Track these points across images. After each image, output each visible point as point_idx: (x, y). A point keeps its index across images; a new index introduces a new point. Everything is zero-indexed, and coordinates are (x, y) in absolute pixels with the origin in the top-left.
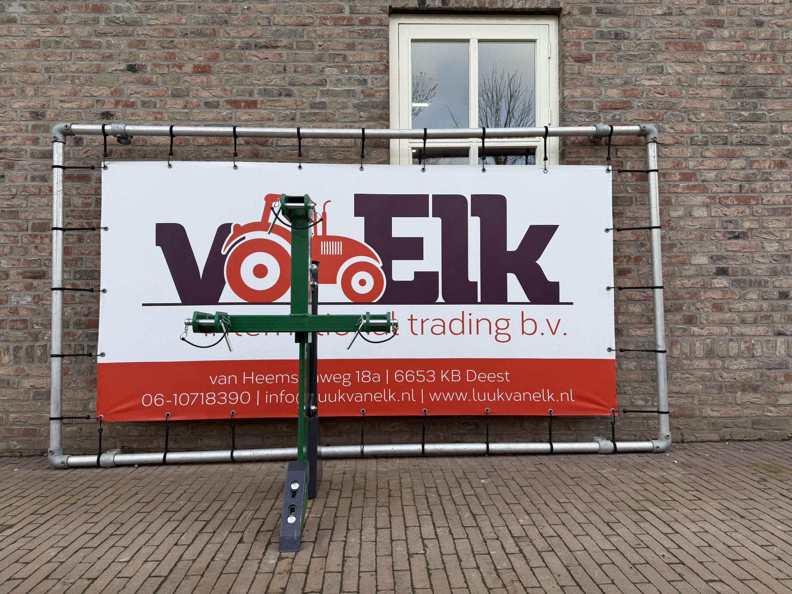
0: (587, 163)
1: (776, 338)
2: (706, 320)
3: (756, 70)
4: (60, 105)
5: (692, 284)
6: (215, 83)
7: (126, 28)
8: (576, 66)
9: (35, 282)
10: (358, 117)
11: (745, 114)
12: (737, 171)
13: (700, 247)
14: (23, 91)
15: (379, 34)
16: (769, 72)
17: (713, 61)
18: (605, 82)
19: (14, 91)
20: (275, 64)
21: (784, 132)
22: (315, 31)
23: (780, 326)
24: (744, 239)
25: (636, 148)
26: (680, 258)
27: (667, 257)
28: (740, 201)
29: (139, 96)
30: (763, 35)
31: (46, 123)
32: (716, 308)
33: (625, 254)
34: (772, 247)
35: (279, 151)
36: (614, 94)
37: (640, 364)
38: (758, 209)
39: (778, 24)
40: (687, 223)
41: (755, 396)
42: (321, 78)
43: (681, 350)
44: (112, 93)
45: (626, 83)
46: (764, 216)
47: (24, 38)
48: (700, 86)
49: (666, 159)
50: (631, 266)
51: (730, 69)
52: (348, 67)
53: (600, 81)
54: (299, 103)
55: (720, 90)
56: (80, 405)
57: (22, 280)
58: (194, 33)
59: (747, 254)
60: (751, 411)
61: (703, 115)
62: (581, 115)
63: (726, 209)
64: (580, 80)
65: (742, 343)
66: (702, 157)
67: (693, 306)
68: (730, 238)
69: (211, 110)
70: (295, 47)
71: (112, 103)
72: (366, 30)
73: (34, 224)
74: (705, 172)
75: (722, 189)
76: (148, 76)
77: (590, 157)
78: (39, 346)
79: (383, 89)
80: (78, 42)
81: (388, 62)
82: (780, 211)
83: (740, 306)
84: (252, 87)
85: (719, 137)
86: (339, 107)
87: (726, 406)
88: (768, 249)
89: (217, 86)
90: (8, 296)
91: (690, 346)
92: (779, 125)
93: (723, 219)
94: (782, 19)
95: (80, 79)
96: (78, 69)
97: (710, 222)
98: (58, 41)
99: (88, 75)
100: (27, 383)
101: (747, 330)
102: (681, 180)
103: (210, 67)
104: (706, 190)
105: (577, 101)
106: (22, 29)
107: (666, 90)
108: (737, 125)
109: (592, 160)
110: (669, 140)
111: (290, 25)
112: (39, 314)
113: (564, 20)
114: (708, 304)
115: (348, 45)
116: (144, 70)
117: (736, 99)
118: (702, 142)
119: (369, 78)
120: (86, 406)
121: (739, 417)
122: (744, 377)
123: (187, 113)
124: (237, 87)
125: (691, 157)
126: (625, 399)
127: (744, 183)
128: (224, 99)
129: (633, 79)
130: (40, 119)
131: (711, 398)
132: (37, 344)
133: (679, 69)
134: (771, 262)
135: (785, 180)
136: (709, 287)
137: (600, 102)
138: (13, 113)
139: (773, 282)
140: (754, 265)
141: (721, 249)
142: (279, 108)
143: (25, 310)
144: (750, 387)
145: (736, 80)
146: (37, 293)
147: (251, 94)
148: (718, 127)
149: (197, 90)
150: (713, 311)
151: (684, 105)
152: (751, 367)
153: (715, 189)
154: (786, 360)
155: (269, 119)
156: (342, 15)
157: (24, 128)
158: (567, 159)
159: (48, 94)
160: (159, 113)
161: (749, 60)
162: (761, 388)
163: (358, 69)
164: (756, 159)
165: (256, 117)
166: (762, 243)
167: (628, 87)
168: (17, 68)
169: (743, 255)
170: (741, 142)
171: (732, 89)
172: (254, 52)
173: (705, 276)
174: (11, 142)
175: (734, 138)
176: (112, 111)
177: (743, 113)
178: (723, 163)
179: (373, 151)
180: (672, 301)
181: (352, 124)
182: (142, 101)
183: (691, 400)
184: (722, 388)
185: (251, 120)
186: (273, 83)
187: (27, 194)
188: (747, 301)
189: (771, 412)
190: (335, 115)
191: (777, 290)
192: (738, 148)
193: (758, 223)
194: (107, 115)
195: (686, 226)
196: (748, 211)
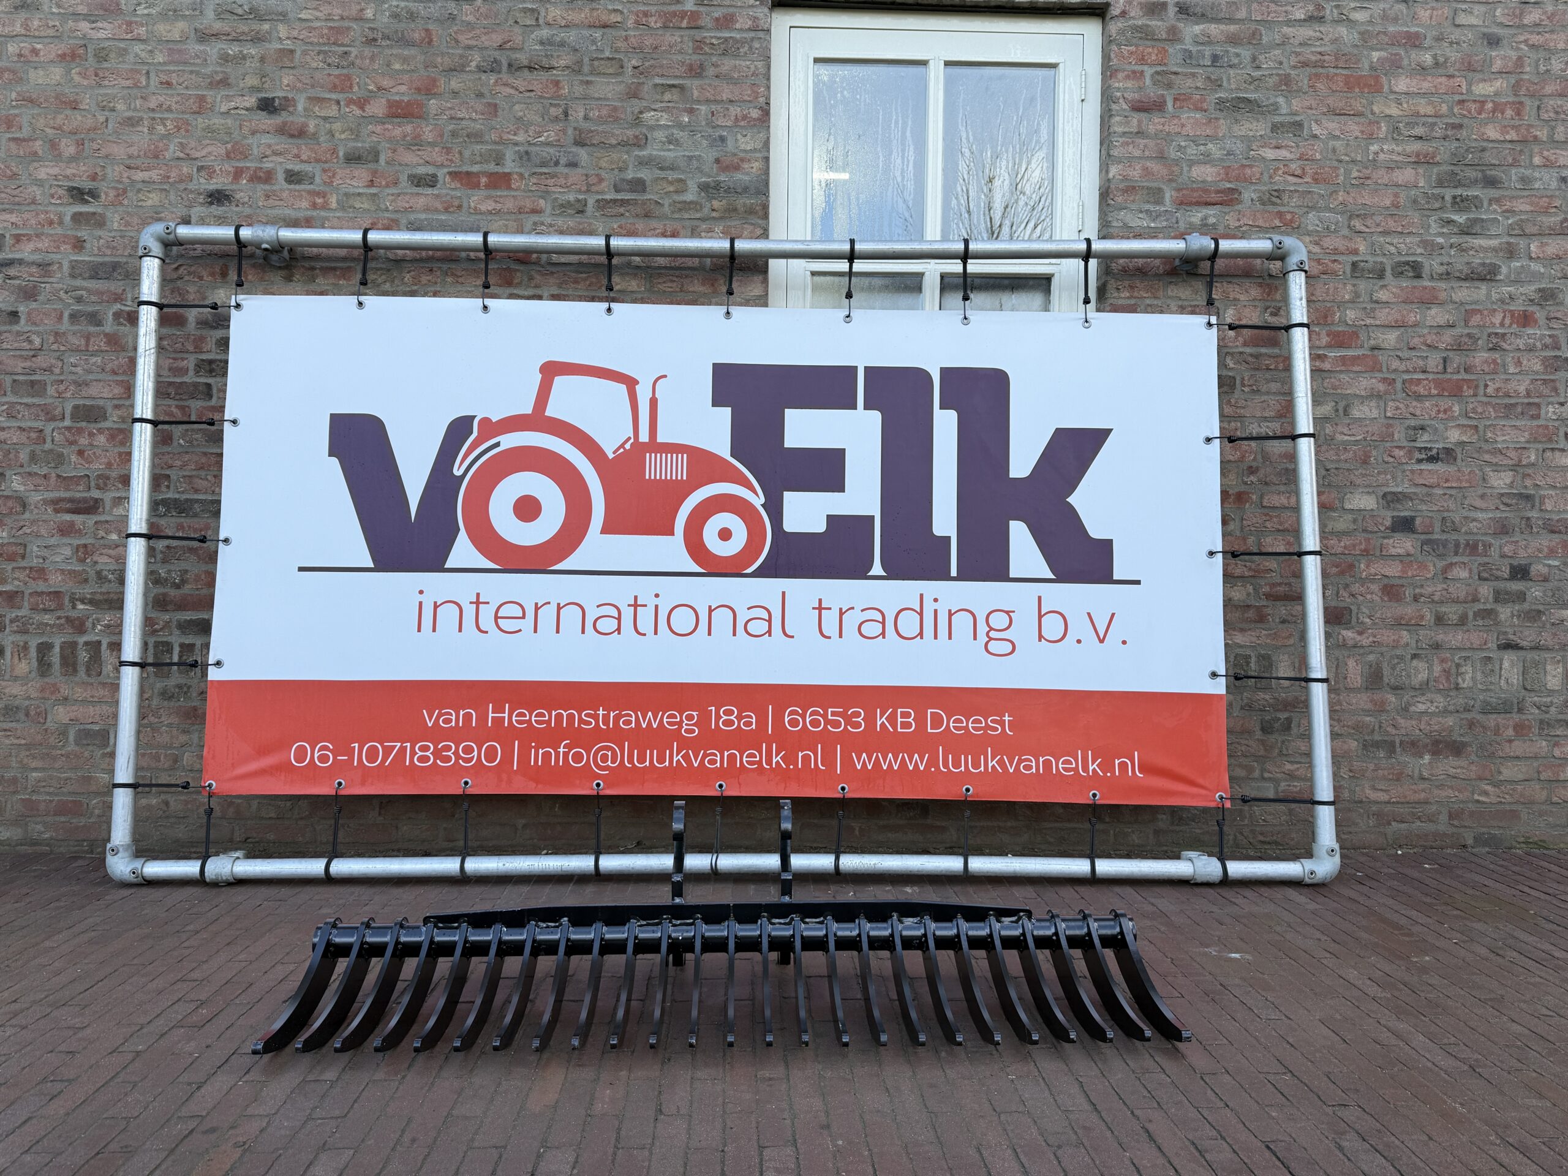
0: (1149, 309)
1: (1501, 653)
2: (1369, 617)
3: (1483, 134)
4: (125, 174)
5: (1345, 547)
6: (430, 138)
7: (256, 26)
8: (1135, 118)
9: (78, 519)
10: (706, 211)
11: (1459, 219)
12: (1438, 329)
13: (1362, 475)
14: (53, 145)
15: (751, 48)
16: (1508, 137)
17: (1401, 113)
18: (1189, 151)
19: (39, 143)
20: (547, 102)
21: (1533, 255)
22: (626, 38)
23: (1510, 630)
24: (1448, 463)
25: (1247, 282)
26: (1324, 497)
28: (1443, 389)
29: (281, 160)
30: (1498, 65)
31: (99, 210)
32: (1388, 594)
34: (1501, 481)
35: (552, 273)
36: (1205, 173)
37: (1239, 698)
38: (1477, 404)
39: (1531, 42)
40: (1340, 429)
41: (1457, 763)
42: (636, 131)
44: (228, 155)
45: (1230, 154)
46: (1489, 418)
47: (57, 40)
48: (1374, 163)
51: (1432, 130)
52: (691, 111)
53: (1179, 148)
54: (593, 180)
55: (1413, 171)
56: (166, 755)
57: (53, 516)
58: (389, 39)
60: (1450, 793)
61: (1377, 219)
62: (1140, 215)
63: (1414, 403)
64: (1141, 146)
65: (1436, 661)
66: (1372, 301)
67: (1345, 589)
68: (1420, 461)
69: (420, 190)
70: (586, 69)
71: (228, 174)
72: (726, 39)
73: (76, 407)
74: (1376, 330)
75: (1408, 364)
76: (301, 121)
77: (1156, 298)
78: (86, 643)
79: (758, 155)
80: (161, 51)
81: (768, 104)
82: (1519, 409)
83: (1437, 591)
84: (501, 147)
85: (1407, 263)
86: (671, 189)
87: (1402, 783)
88: (1496, 485)
89: (433, 144)
90: (25, 546)
91: (1337, 666)
92: (1522, 243)
93: (1408, 422)
94: (1539, 33)
95: (165, 126)
96: (161, 105)
97: (1384, 429)
98: (125, 50)
99: (181, 116)
100: (62, 714)
101: (1449, 638)
102: (1329, 346)
103: (420, 105)
104: (1378, 367)
105: (1134, 188)
106: (51, 23)
107: (1307, 168)
108: (1442, 240)
109: (1159, 303)
111: (577, 25)
112: (86, 581)
113: (1114, 27)
114: (1374, 587)
115: (691, 68)
116: (291, 109)
117: (1443, 190)
118: (1373, 272)
119: (730, 132)
120: (176, 761)
121: (1426, 803)
122: (1436, 727)
123: (375, 195)
124: (473, 146)
125: (1352, 301)
127: (1451, 354)
128: (446, 170)
129: (1245, 146)
130: (87, 202)
131: (1371, 766)
132: (82, 640)
133: (1332, 125)
134: (1497, 508)
135: (1531, 349)
136: (1378, 554)
138: (35, 188)
139: (1500, 547)
140: (1465, 513)
141: (1402, 480)
142: (553, 189)
143: (58, 573)
144: (1448, 746)
145: (1444, 151)
146: (83, 542)
147: (499, 160)
148: (1406, 245)
149: (394, 151)
150: (1383, 600)
151: (1341, 198)
152: (1451, 708)
153: (1395, 364)
154: (1518, 697)
155: (534, 211)
156: (679, 7)
157: (56, 219)
158: (1111, 301)
159: (103, 152)
160: (318, 194)
161: (1470, 112)
162: (1469, 749)
163: (709, 116)
164: (1477, 307)
165: (510, 205)
166: (1482, 470)
167: (1234, 163)
168: (42, 100)
169: (1445, 494)
170: (1448, 274)
171: (1437, 169)
172: (507, 78)
173: (1371, 532)
174: (31, 246)
175: (1436, 266)
176: (229, 188)
177: (1455, 217)
178: (1413, 314)
181: (696, 222)
182: (287, 171)
184: (1394, 747)
185: (498, 212)
186: (542, 139)
187: (62, 348)
188: (1448, 582)
189: (1486, 793)
190: (662, 205)
191: (1507, 561)
192: (1442, 285)
193: (1477, 431)
194: (218, 197)
195: (1337, 435)
196: (1456, 408)
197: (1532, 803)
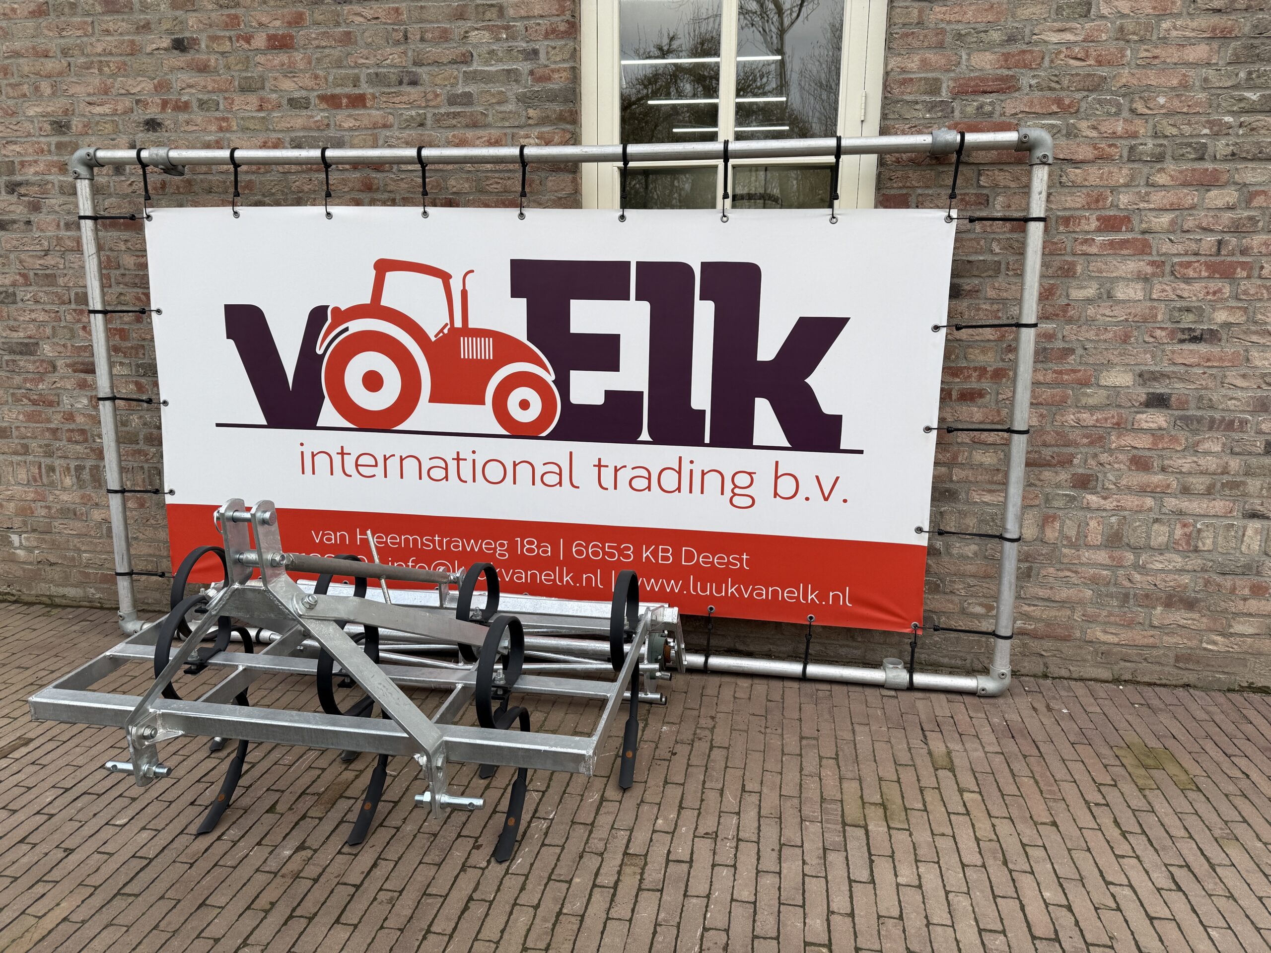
1: (1246, 521)
2: (1115, 484)
4: (88, 110)
5: (1097, 420)
6: (301, 65)
8: (917, 8)
9: (89, 378)
10: (523, 119)
11: (1253, 96)
12: (1216, 212)
13: (1120, 354)
14: (37, 89)
18: (970, 39)
19: (26, 86)
20: (390, 27)
23: (1258, 501)
24: (1211, 343)
25: (1017, 169)
26: (1079, 375)
27: (1055, 372)
28: (1214, 272)
29: (194, 91)
31: (73, 139)
32: (1136, 464)
33: (977, 365)
35: (402, 179)
36: (985, 62)
37: (983, 548)
38: (1250, 286)
40: (1102, 311)
41: (1188, 615)
42: (463, 49)
43: (1061, 531)
44: (156, 88)
45: (1011, 39)
46: (1260, 300)
48: (1164, 40)
49: (1074, 190)
50: (986, 385)
52: (507, 28)
53: (959, 36)
54: (430, 96)
55: (1207, 47)
57: (73, 374)
59: (1214, 371)
60: (1177, 640)
61: (1162, 100)
62: (917, 107)
63: (1183, 286)
64: (921, 38)
65: (1178, 526)
66: (1147, 184)
67: (1093, 458)
68: (1182, 341)
69: (297, 112)
71: (157, 105)
73: (77, 294)
74: (1149, 214)
75: (1180, 247)
76: (205, 57)
77: (927, 187)
79: (568, 65)
80: (100, 3)
81: (574, 16)
83: (1185, 463)
84: (356, 71)
85: (1189, 145)
86: (494, 101)
87: (1133, 628)
88: (1258, 363)
89: (304, 71)
90: (58, 396)
91: (1079, 526)
93: (1173, 304)
95: (109, 67)
96: (105, 50)
97: (1147, 311)
98: (73, 4)
99: (119, 58)
101: (1193, 506)
102: (1099, 230)
103: (292, 37)
104: (1147, 250)
105: (911, 79)
107: (1091, 50)
108: (1231, 119)
109: (930, 192)
110: (1084, 152)
114: (1121, 457)
116: (196, 47)
117: (1238, 66)
118: (1152, 155)
119: (542, 46)
121: (1154, 647)
122: (1172, 584)
123: (263, 118)
124: (335, 71)
125: (1126, 185)
126: (952, 602)
127: (1227, 237)
128: (316, 93)
129: (1027, 31)
130: (65, 133)
131: (1105, 613)
133: (1124, 5)
134: (1259, 387)
136: (1129, 427)
137: (954, 80)
138: (29, 124)
139: (1257, 423)
140: (1224, 392)
141: (1161, 359)
142: (399, 106)
143: (82, 416)
144: (1181, 600)
145: (1245, 25)
146: (93, 394)
147: (356, 83)
148: (1189, 124)
149: (275, 79)
150: (1130, 469)
151: (1124, 80)
152: (1189, 567)
153: (1166, 247)
154: (1258, 562)
155: (385, 126)
158: (884, 191)
159: (71, 92)
160: (223, 119)
162: (1202, 604)
163: (524, 32)
164: (1262, 188)
165: (366, 122)
166: (1246, 351)
167: (1013, 49)
168: (23, 51)
169: (1204, 373)
170: (1233, 154)
171: (1234, 44)
172: (357, 8)
173: (1124, 407)
174: (32, 170)
175: (1222, 146)
176: (159, 117)
177: (1249, 95)
178: (1190, 197)
179: (550, 178)
180: (1055, 449)
181: (515, 130)
182: (199, 100)
183: (1068, 613)
184: (1128, 598)
185: (358, 129)
186: (388, 61)
187: (63, 249)
188: (1199, 454)
189: (1215, 643)
190: (486, 115)
191: (1263, 438)
192: (1227, 166)
193: (1245, 313)
194: (152, 125)
195: (1099, 316)
196: (1227, 290)
197: (1261, 654)
